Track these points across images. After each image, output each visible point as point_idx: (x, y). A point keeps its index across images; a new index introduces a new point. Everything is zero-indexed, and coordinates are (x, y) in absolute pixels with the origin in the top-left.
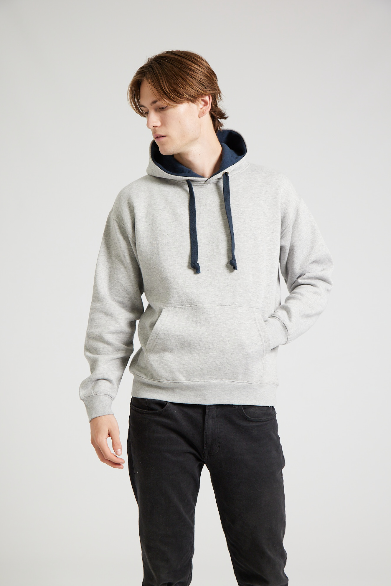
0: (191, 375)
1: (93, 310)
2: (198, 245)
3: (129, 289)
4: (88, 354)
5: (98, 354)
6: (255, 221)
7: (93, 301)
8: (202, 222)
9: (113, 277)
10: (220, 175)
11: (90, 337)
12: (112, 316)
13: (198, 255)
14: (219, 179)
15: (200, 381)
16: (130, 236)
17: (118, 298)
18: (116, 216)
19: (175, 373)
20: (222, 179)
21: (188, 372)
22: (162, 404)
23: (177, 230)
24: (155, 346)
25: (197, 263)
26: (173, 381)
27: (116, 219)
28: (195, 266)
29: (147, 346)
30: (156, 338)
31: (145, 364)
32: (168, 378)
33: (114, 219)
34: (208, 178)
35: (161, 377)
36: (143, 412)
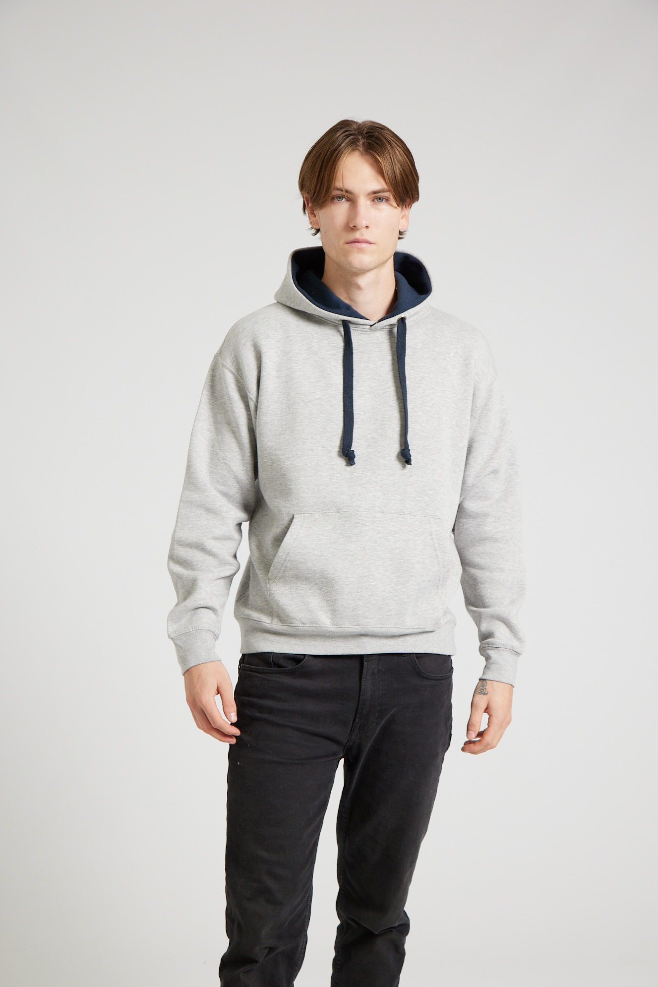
0: (338, 616)
1: (184, 502)
2: (355, 421)
3: (240, 475)
4: (178, 569)
5: (193, 569)
6: (439, 394)
7: (185, 488)
9: (217, 454)
10: (394, 320)
11: (181, 543)
12: (216, 514)
13: (353, 436)
14: (391, 325)
15: (352, 626)
16: (252, 395)
17: (222, 488)
18: (229, 363)
19: (315, 614)
20: (397, 326)
21: (334, 613)
22: (296, 659)
23: (324, 395)
24: (284, 572)
25: (352, 450)
26: (312, 625)
27: (229, 367)
28: (347, 454)
29: (270, 574)
30: (285, 561)
31: (266, 601)
32: (304, 620)
33: (224, 366)
34: (375, 322)
35: (293, 618)
36: (265, 671)
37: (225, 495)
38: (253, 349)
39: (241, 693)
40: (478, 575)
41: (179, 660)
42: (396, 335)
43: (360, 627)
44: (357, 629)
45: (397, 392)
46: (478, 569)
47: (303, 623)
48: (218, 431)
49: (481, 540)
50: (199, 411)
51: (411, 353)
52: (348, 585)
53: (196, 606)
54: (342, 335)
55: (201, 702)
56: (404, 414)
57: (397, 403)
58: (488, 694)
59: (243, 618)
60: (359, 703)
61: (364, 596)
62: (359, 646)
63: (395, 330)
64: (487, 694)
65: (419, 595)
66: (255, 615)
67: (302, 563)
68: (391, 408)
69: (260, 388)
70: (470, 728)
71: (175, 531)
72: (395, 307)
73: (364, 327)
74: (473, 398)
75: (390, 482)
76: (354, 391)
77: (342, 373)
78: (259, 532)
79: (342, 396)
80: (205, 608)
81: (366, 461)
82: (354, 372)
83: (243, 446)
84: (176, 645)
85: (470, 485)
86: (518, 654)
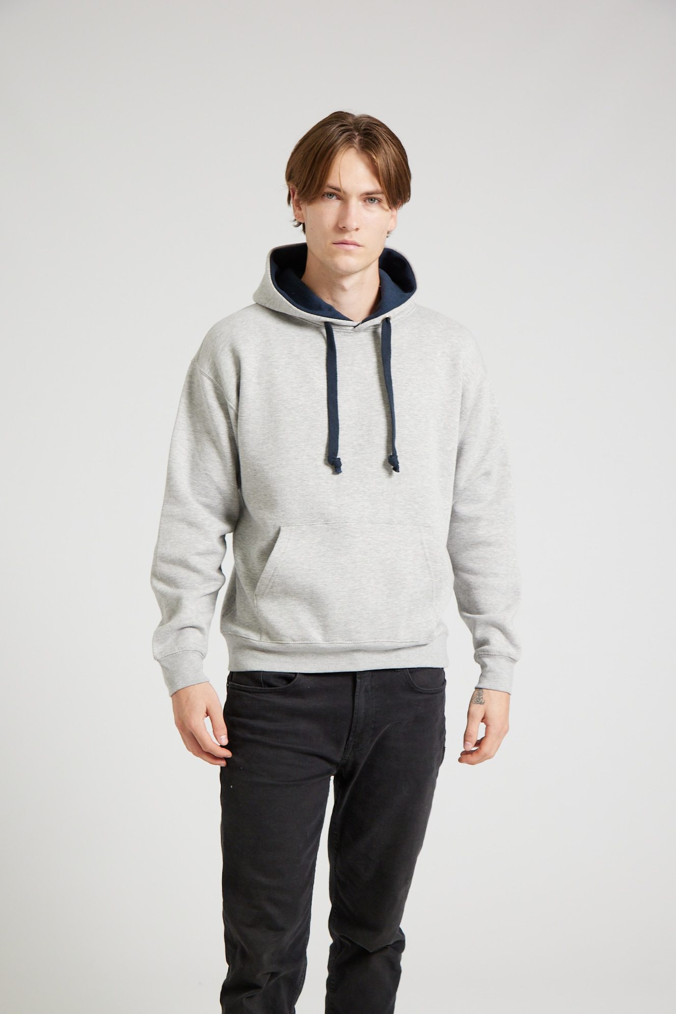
0: (330, 632)
1: (165, 516)
2: (340, 427)
3: (223, 485)
4: (161, 586)
5: (177, 587)
7: (166, 502)
8: (346, 391)
10: (378, 320)
11: (163, 560)
12: (199, 528)
13: (339, 443)
14: (376, 326)
15: (344, 642)
16: (232, 402)
17: (204, 500)
18: (206, 369)
19: (305, 630)
20: (381, 326)
21: (325, 628)
22: (288, 678)
23: (307, 401)
24: (272, 587)
25: (338, 457)
26: (303, 642)
27: (207, 373)
28: (333, 462)
29: (257, 590)
30: (273, 576)
31: (254, 617)
32: (295, 637)
33: (202, 373)
34: (358, 323)
35: (284, 636)
36: (255, 690)
37: (207, 506)
38: (231, 355)
39: (231, 712)
40: (472, 581)
41: (165, 681)
42: (381, 336)
43: (352, 642)
44: (349, 644)
45: (383, 395)
46: (471, 574)
47: (293, 640)
48: (197, 441)
49: (474, 545)
50: (178, 420)
51: (396, 355)
52: (339, 599)
53: (182, 625)
54: (324, 337)
55: (190, 726)
56: (391, 419)
57: (383, 407)
58: (485, 704)
59: (230, 634)
60: (352, 721)
61: (355, 611)
62: (351, 663)
63: (380, 330)
64: (483, 703)
65: (412, 607)
66: (243, 632)
67: (290, 577)
68: (377, 413)
69: (240, 395)
70: (467, 739)
71: (157, 547)
72: (379, 306)
73: (348, 328)
74: (462, 399)
75: (378, 491)
76: (338, 396)
77: (325, 377)
78: (244, 545)
79: (326, 402)
80: (191, 627)
81: (353, 469)
82: (338, 376)
83: (224, 456)
84: (162, 666)
85: (462, 489)
86: (514, 660)
